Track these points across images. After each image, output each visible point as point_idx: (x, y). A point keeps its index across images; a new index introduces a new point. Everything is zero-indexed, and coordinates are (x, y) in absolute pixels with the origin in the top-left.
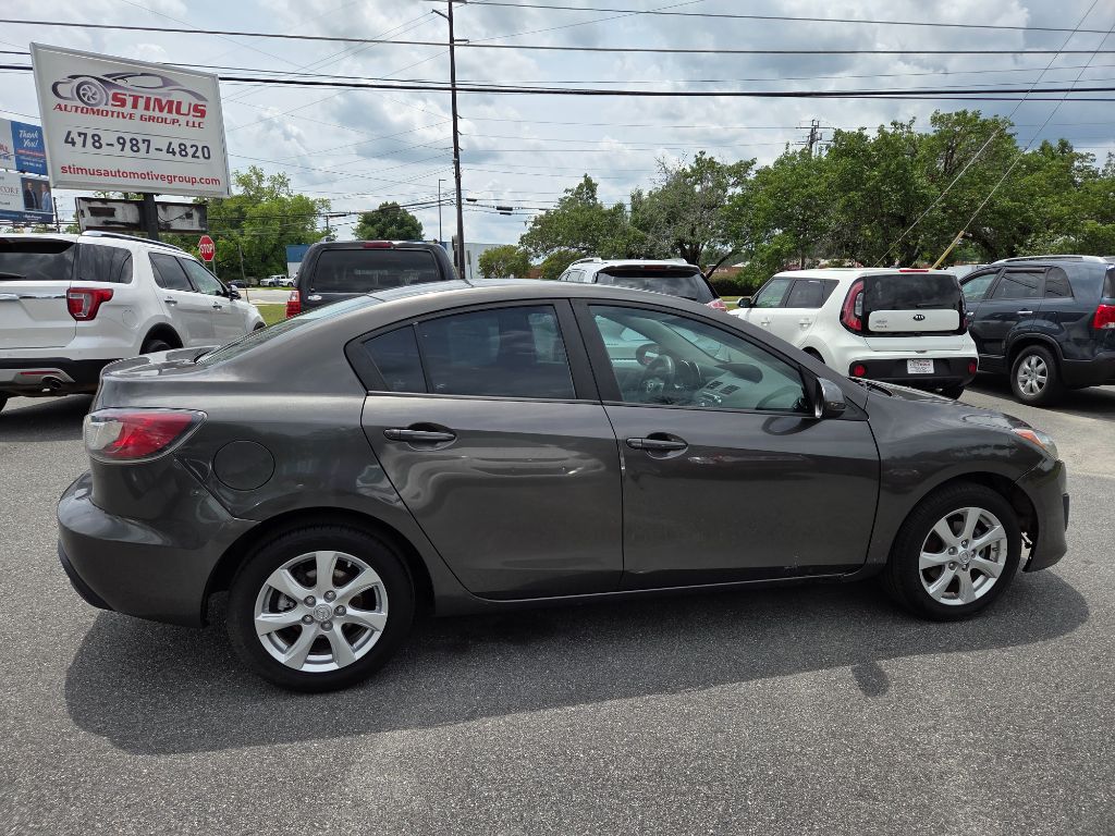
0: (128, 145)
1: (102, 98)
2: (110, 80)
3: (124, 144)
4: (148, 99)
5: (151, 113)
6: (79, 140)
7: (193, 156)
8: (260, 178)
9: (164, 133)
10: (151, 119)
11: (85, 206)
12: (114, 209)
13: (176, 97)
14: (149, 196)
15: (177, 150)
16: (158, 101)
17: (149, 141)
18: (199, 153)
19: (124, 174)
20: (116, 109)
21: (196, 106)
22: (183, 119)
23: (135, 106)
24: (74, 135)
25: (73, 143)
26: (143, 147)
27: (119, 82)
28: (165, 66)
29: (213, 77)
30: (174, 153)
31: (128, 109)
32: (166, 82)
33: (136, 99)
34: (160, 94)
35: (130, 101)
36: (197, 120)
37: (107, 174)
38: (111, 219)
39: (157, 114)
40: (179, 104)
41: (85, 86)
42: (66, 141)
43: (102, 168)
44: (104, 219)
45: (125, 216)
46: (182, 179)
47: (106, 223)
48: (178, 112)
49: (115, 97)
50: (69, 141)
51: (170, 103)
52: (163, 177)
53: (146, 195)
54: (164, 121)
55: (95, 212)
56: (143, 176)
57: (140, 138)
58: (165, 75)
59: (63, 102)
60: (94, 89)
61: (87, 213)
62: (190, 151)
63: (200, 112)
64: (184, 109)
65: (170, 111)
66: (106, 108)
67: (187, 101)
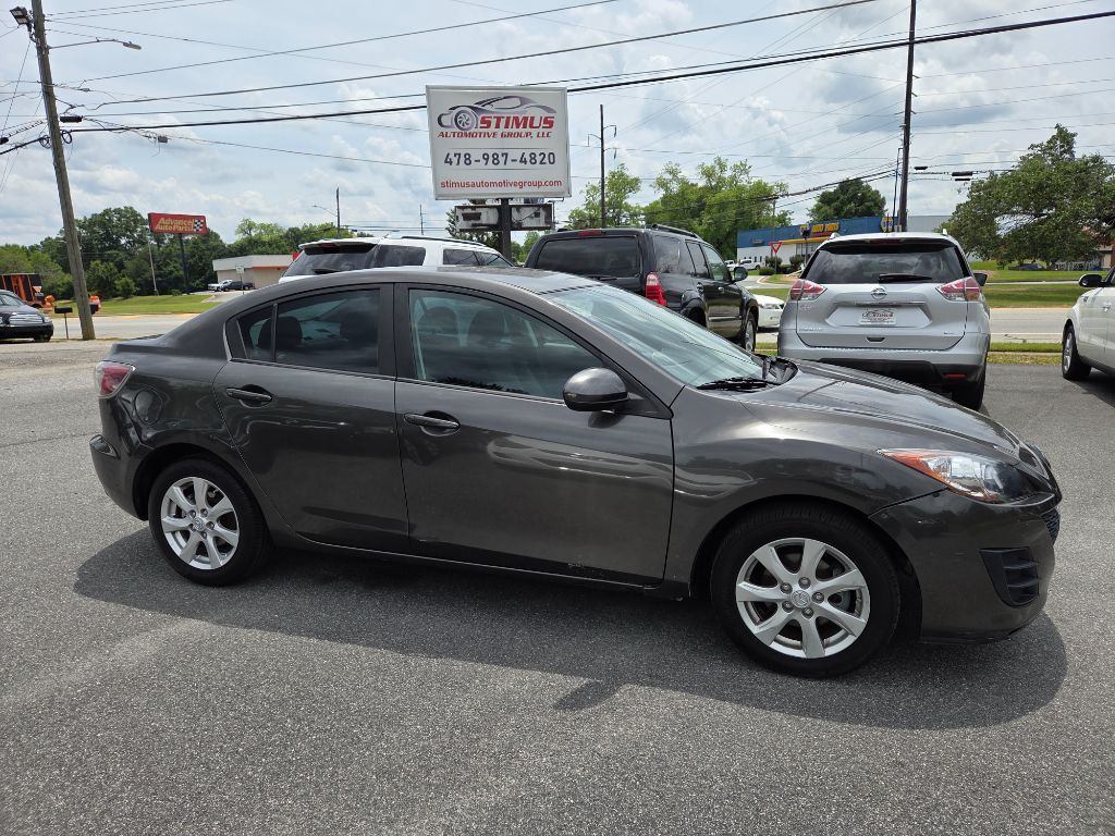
0: (491, 159)
1: (472, 121)
2: (480, 106)
3: (487, 159)
4: (508, 118)
5: (509, 130)
6: (455, 160)
7: (541, 163)
8: (722, 167)
9: (518, 146)
10: (510, 135)
11: (459, 212)
12: (480, 214)
13: (530, 113)
14: (505, 201)
15: (528, 159)
16: (516, 119)
17: (507, 154)
18: (546, 160)
19: (487, 185)
20: (481, 130)
21: (546, 118)
22: (534, 132)
23: (498, 126)
24: (452, 156)
25: (451, 163)
26: (502, 159)
27: (487, 107)
28: (522, 87)
29: (562, 90)
30: (525, 162)
31: (492, 129)
32: (523, 101)
33: (499, 119)
34: (517, 113)
35: (494, 122)
36: (546, 131)
37: (473, 185)
38: (477, 222)
39: (514, 130)
40: (532, 118)
41: (461, 115)
42: (446, 162)
43: (471, 181)
44: (473, 222)
45: (488, 218)
46: (531, 184)
47: (474, 225)
48: (531, 127)
49: (483, 121)
50: (448, 161)
51: (525, 119)
52: (515, 184)
53: (503, 200)
54: (519, 135)
55: (467, 217)
56: (500, 185)
57: (499, 152)
58: (522, 96)
59: (444, 130)
60: (468, 116)
61: (461, 219)
62: (539, 159)
63: (549, 123)
64: (536, 124)
65: (525, 127)
66: (476, 130)
67: (538, 114)
